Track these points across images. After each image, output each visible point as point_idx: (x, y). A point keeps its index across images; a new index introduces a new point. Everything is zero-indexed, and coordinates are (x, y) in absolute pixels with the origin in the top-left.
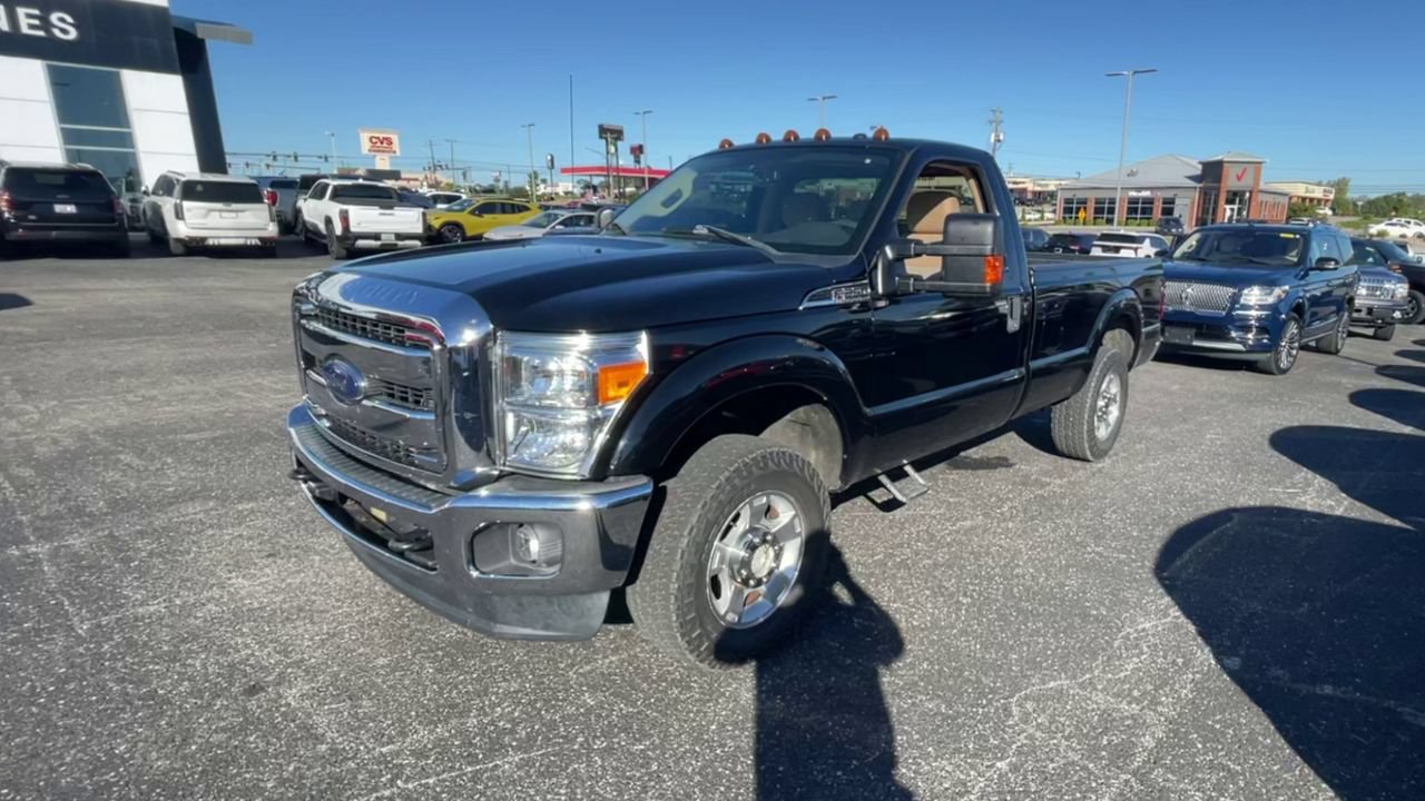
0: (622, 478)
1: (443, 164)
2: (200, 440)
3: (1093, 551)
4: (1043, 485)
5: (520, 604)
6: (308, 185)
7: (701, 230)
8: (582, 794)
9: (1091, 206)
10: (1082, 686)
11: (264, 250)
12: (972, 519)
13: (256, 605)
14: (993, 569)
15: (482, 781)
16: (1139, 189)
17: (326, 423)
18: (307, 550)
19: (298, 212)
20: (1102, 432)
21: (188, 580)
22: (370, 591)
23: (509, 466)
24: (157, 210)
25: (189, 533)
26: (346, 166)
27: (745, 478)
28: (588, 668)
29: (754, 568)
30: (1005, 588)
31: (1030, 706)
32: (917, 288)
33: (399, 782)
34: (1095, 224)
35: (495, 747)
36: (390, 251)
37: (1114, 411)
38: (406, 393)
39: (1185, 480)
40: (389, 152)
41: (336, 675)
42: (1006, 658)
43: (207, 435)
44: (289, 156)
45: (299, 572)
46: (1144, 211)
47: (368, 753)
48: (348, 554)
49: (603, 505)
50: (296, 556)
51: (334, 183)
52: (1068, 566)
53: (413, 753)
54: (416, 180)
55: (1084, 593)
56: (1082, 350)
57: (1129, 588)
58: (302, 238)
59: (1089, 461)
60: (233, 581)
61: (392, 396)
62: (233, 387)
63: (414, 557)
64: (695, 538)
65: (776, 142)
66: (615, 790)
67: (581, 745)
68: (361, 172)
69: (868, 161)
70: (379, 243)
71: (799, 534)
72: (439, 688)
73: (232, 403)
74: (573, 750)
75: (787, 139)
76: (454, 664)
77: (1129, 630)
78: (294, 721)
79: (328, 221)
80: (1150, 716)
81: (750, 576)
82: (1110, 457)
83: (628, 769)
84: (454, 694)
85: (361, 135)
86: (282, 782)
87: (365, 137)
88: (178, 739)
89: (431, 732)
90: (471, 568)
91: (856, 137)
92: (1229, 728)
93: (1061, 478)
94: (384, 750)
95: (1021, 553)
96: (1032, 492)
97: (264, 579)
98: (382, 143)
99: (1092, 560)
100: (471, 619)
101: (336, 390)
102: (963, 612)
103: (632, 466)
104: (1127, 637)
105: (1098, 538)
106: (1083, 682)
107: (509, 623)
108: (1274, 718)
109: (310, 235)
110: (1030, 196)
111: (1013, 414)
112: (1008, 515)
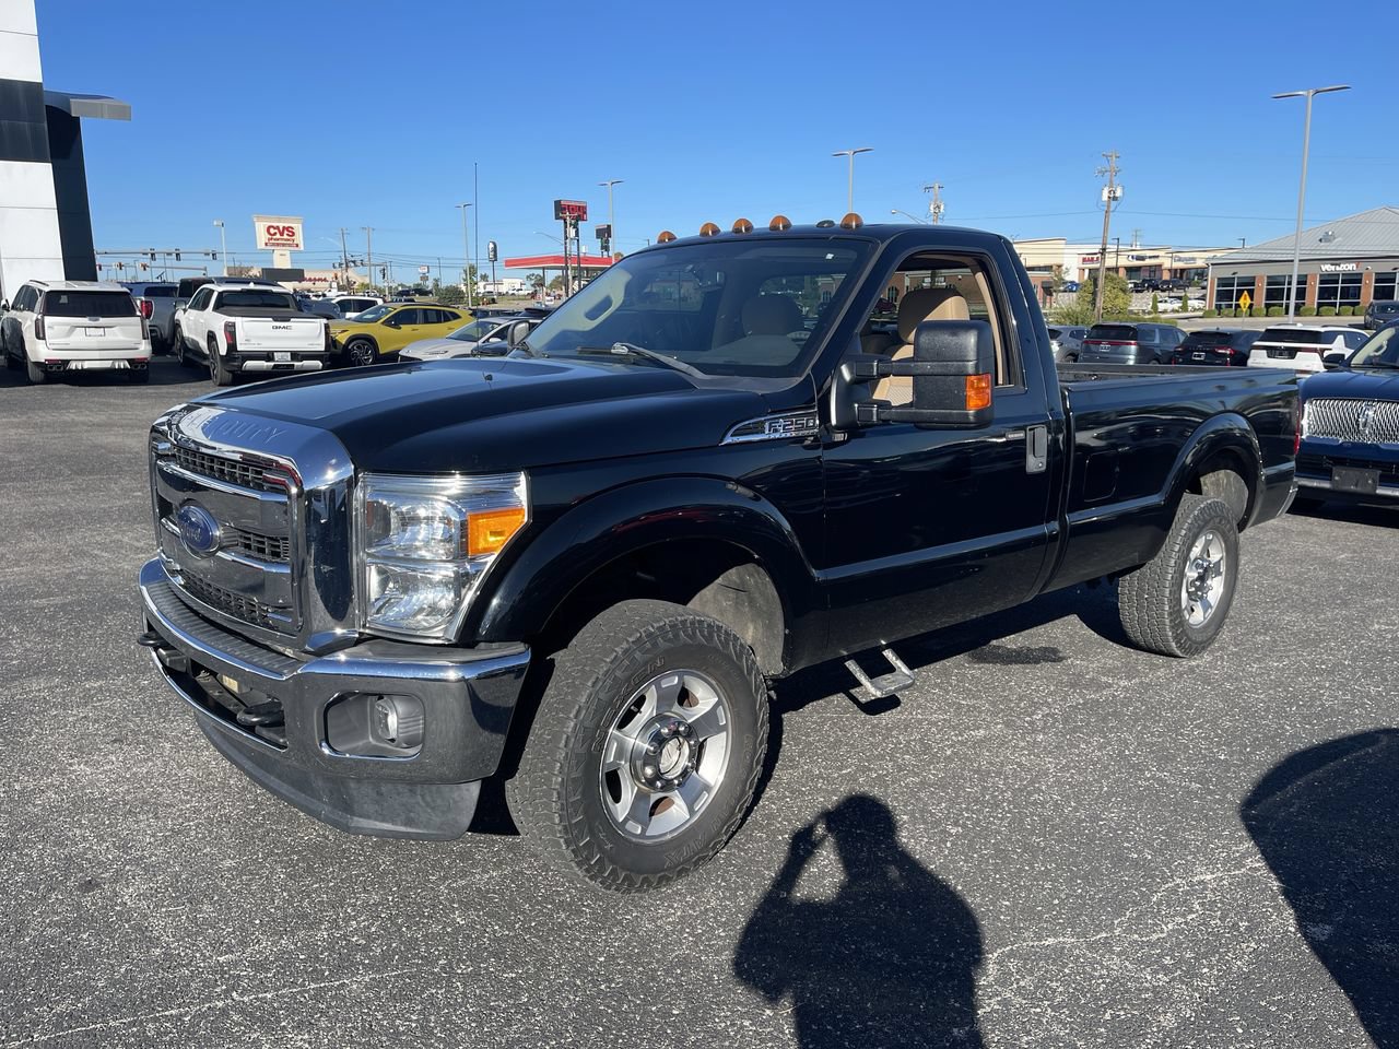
0: (494, 645)
1: (358, 259)
2: (49, 606)
3: (1153, 777)
4: (1101, 687)
5: (379, 794)
6: (189, 291)
7: (620, 349)
8: (436, 1022)
9: (1261, 289)
10: (1091, 947)
11: (133, 375)
12: (988, 728)
13: (97, 795)
14: (1003, 792)
15: (325, 1000)
16: (1336, 261)
17: (180, 580)
18: (158, 735)
19: (176, 326)
20: (1198, 617)
21: (28, 764)
22: (224, 785)
23: (369, 628)
24: (16, 327)
25: (31, 712)
26: (237, 265)
27: (648, 651)
28: (464, 882)
29: (663, 767)
30: (1014, 818)
31: (1012, 965)
32: (883, 416)
33: (234, 994)
34: (1267, 315)
35: (344, 965)
36: (282, 376)
37: (1216, 588)
38: (263, 543)
39: (1320, 688)
40: (290, 245)
41: (177, 876)
42: (993, 904)
43: (58, 600)
44: (169, 254)
45: (146, 760)
46: (1345, 293)
47: (204, 961)
48: (203, 741)
49: (471, 675)
50: (145, 742)
51: (218, 289)
52: (1109, 795)
53: (253, 964)
54: (325, 280)
55: (1126, 830)
56: (1155, 499)
57: (1194, 828)
58: (180, 359)
59: (1176, 656)
60: (76, 767)
61: (248, 546)
62: (89, 544)
63: (264, 732)
64: (582, 721)
65: (726, 234)
66: (474, 1021)
67: (443, 968)
68: (256, 272)
69: (830, 256)
70: (272, 364)
71: (724, 728)
72: (290, 896)
73: (86, 562)
74: (433, 973)
75: (737, 231)
76: (310, 870)
77: (1178, 881)
78: (128, 921)
79: (211, 337)
80: (1181, 990)
81: (658, 775)
82: (1212, 652)
83: (493, 998)
84: (305, 903)
85: (257, 224)
86: (112, 983)
87: (261, 228)
88: (12, 930)
89: (274, 943)
90: (324, 744)
91: (821, 225)
92: (1289, 1011)
93: (1129, 678)
94: (221, 959)
95: (1046, 775)
96: (1082, 696)
97: (107, 767)
98: (282, 234)
99: (1147, 788)
100: (325, 810)
101: (191, 541)
102: (949, 844)
103: (507, 630)
104: (1174, 891)
105: (1164, 759)
106: (1095, 941)
107: (368, 817)
108: (1358, 1004)
109: (189, 355)
110: (1166, 276)
111: (1045, 586)
112: (1040, 724)
